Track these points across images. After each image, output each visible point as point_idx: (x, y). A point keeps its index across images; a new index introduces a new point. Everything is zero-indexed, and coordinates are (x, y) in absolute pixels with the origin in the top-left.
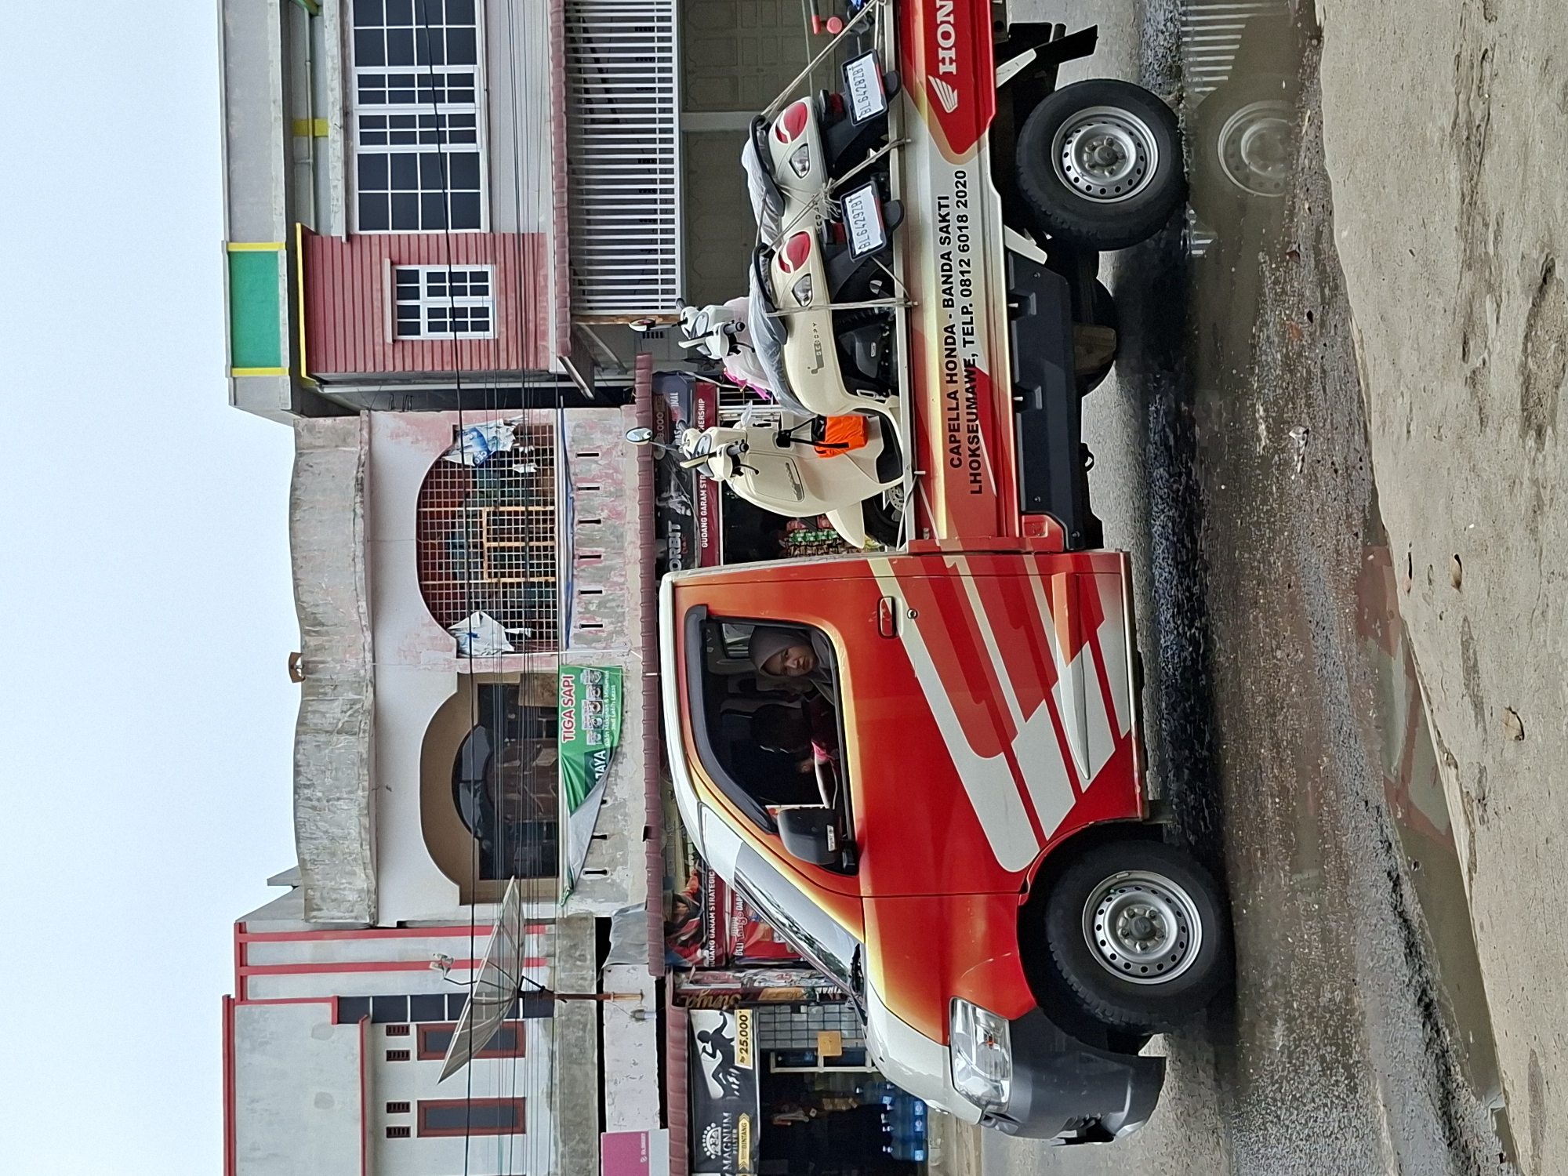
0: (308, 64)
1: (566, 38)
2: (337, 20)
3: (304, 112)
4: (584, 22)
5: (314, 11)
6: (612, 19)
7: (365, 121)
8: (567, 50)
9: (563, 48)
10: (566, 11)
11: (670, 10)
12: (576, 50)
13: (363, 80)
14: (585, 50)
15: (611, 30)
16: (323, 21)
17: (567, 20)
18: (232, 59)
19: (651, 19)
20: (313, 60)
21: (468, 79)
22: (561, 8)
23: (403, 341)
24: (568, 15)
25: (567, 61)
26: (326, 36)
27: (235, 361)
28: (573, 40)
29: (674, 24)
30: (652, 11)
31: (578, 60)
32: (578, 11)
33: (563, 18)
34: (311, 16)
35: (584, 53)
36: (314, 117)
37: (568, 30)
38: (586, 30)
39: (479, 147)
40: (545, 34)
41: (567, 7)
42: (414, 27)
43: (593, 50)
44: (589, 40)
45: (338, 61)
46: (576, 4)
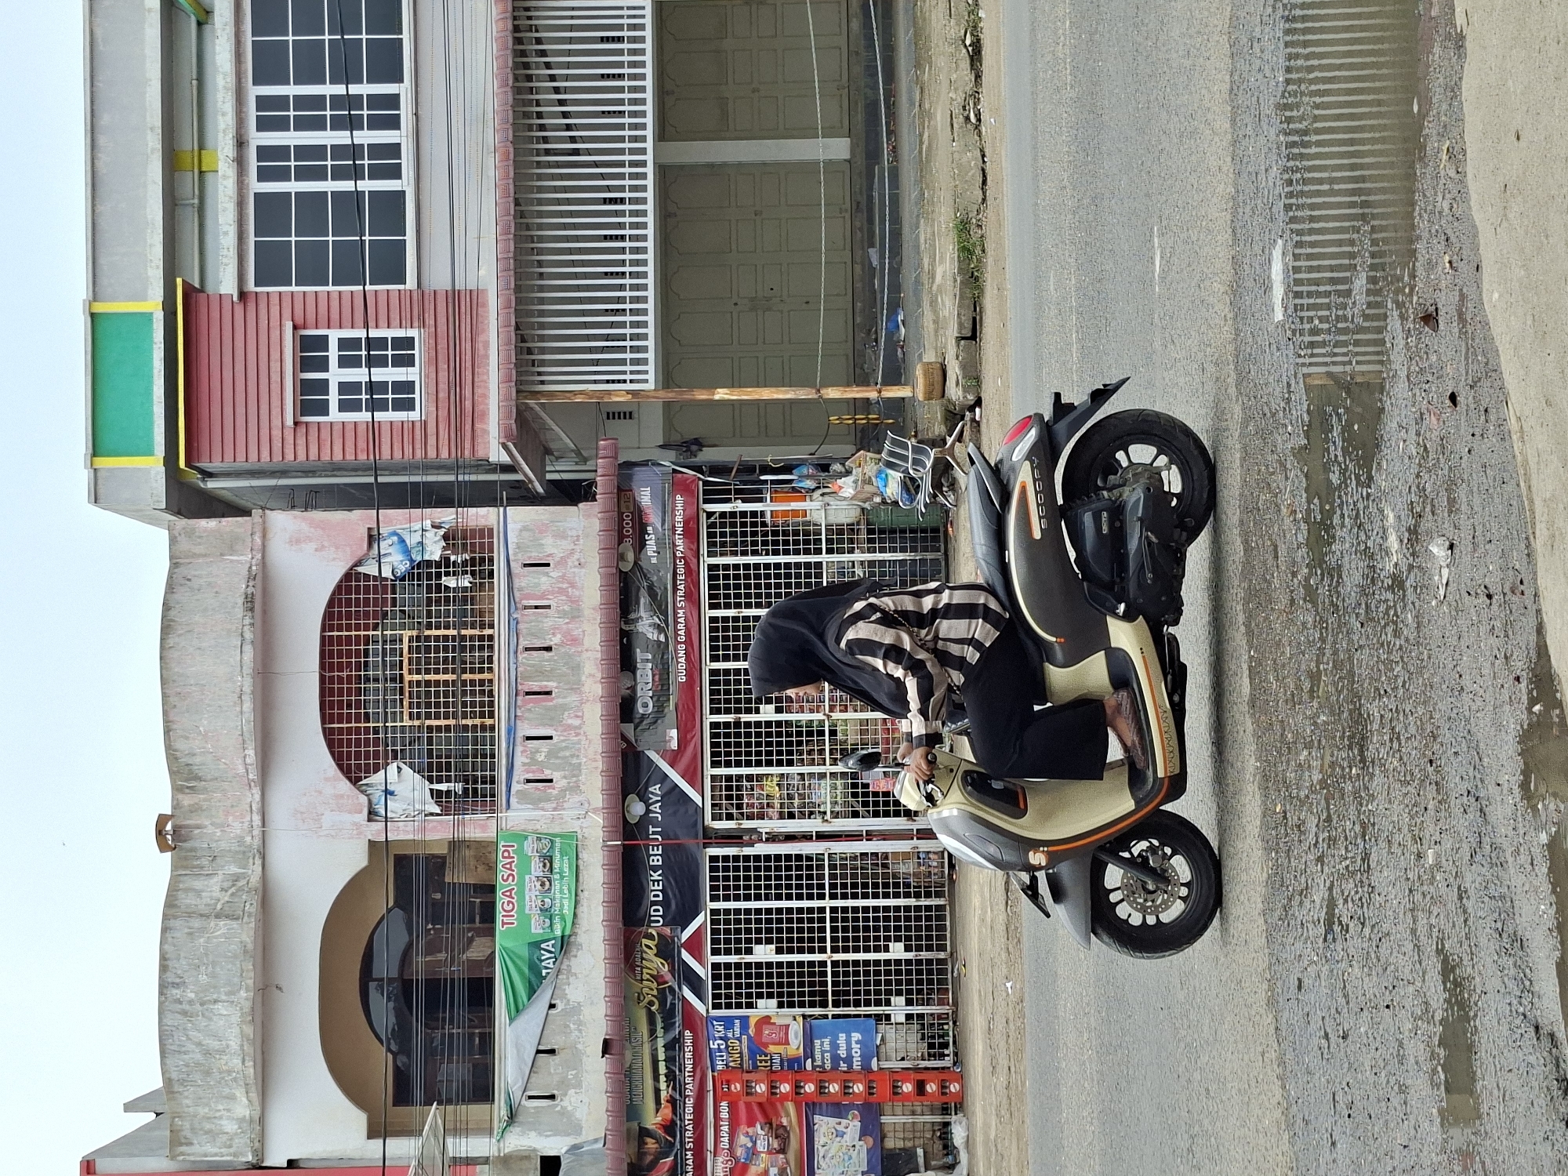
0: (195, 82)
1: (514, 51)
2: (230, 30)
3: (187, 141)
4: (537, 31)
5: (202, 18)
6: (571, 28)
7: (264, 152)
8: (516, 66)
9: (510, 64)
10: (515, 18)
11: (643, 17)
12: (527, 66)
13: (263, 102)
14: (538, 66)
15: (571, 40)
16: (214, 31)
17: (516, 29)
18: (101, 77)
19: (620, 27)
20: (200, 78)
21: (393, 101)
22: (509, 15)
23: (307, 424)
24: (516, 23)
25: (516, 79)
26: (218, 48)
27: (96, 451)
28: (523, 53)
29: (648, 33)
30: (622, 17)
31: (529, 78)
32: (530, 18)
33: (510, 27)
34: (200, 24)
35: (537, 68)
36: (201, 147)
37: (518, 41)
38: (539, 41)
39: (404, 184)
40: (489, 43)
41: (516, 14)
42: (327, 37)
43: (548, 66)
44: (543, 53)
45: (231, 80)
46: (527, 9)
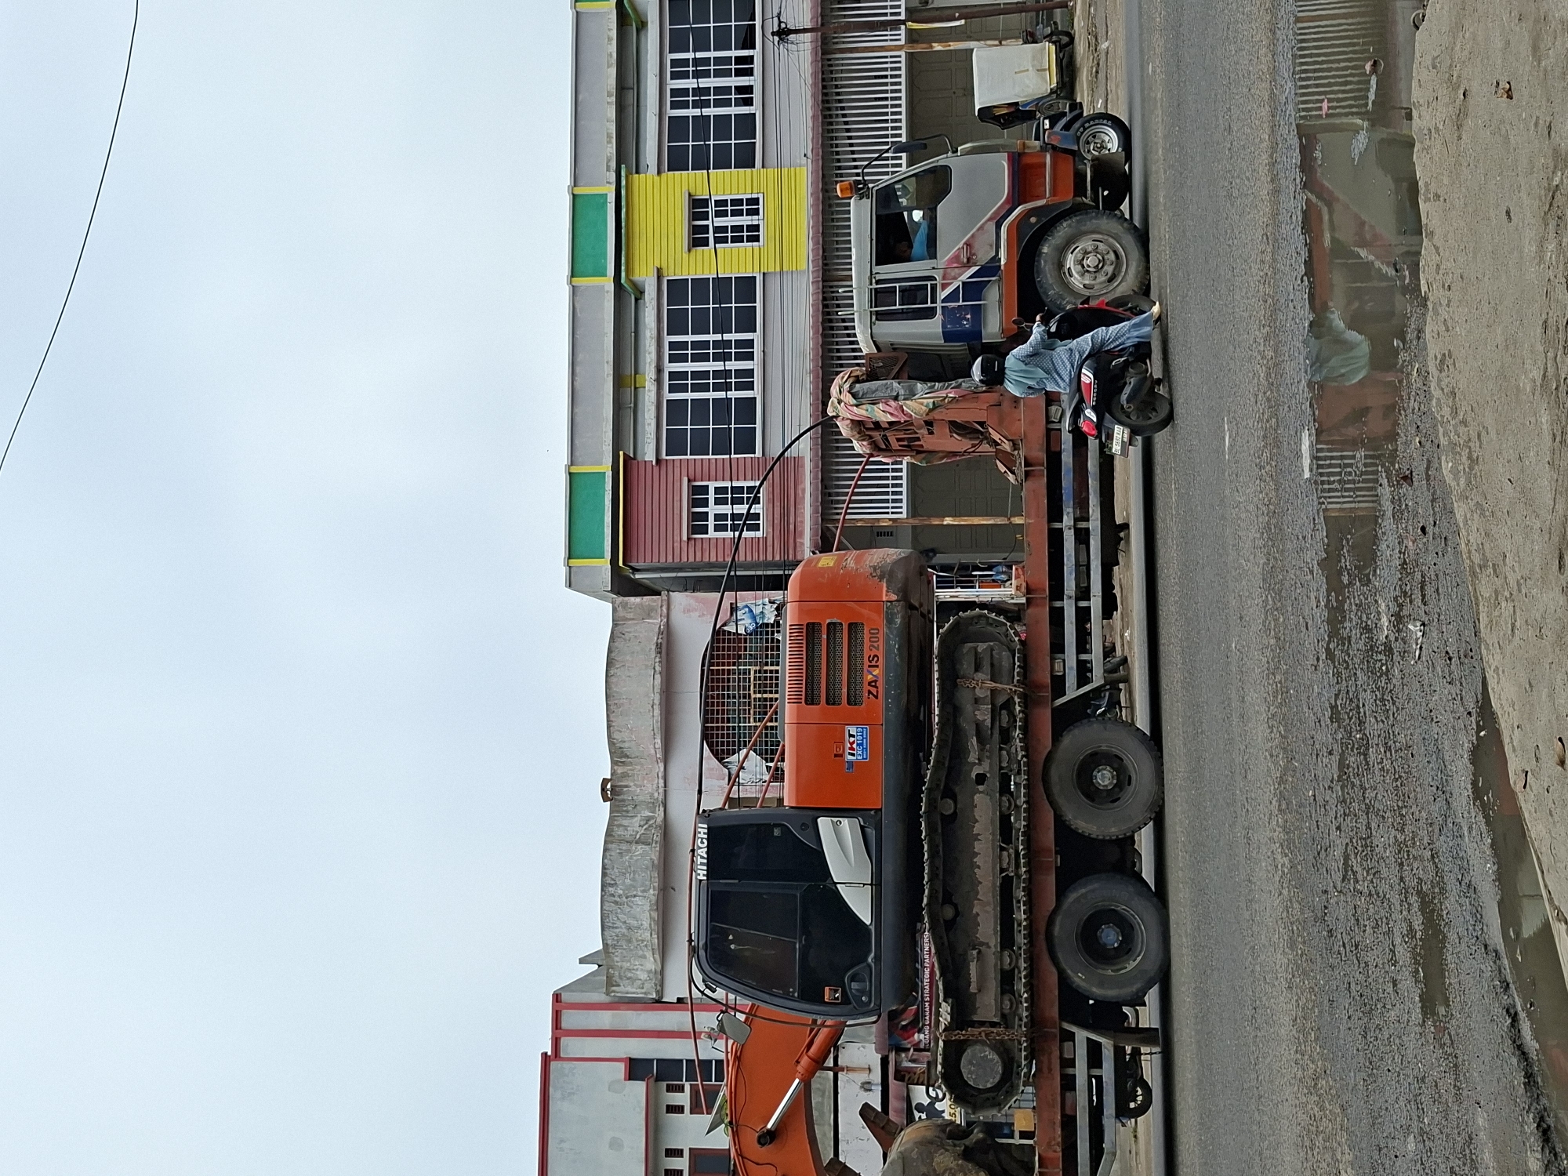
0: (633, 334)
1: (823, 312)
2: (655, 303)
3: (629, 370)
4: (836, 300)
5: (638, 296)
7: (673, 375)
8: (824, 321)
9: (821, 320)
10: (823, 293)
12: (830, 321)
13: (672, 345)
16: (645, 303)
17: (824, 299)
20: (636, 332)
21: (750, 343)
22: (820, 291)
23: (695, 539)
24: (824, 295)
25: (823, 329)
26: (647, 314)
27: (571, 555)
28: (828, 313)
31: (832, 328)
32: (833, 292)
33: (820, 298)
34: (637, 300)
36: (636, 373)
37: (825, 306)
38: (837, 306)
39: (756, 393)
40: (807, 310)
41: (824, 290)
42: (711, 306)
43: (844, 321)
45: (654, 332)
46: (831, 287)
